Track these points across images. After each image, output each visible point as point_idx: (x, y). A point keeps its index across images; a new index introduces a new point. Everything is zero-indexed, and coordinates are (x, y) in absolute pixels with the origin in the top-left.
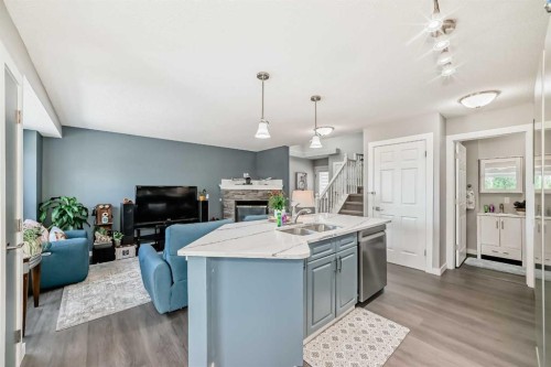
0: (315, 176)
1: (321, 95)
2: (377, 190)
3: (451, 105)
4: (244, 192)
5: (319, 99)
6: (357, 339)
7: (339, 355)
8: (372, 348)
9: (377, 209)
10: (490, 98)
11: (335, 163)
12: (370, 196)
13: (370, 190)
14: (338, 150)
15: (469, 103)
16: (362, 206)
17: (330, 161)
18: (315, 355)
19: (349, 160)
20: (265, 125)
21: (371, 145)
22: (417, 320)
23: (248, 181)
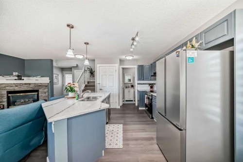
0: (63, 76)
1: (89, 43)
2: (100, 82)
3: (123, 57)
4: (16, 85)
5: (88, 44)
6: (112, 133)
7: (111, 140)
8: (118, 133)
9: (101, 90)
10: (131, 58)
11: (75, 71)
12: (98, 85)
13: (98, 83)
14: (77, 65)
15: (128, 58)
16: (95, 89)
17: (73, 69)
18: (110, 144)
19: (85, 70)
20: (72, 51)
21: (98, 65)
22: (122, 121)
23: (19, 78)
